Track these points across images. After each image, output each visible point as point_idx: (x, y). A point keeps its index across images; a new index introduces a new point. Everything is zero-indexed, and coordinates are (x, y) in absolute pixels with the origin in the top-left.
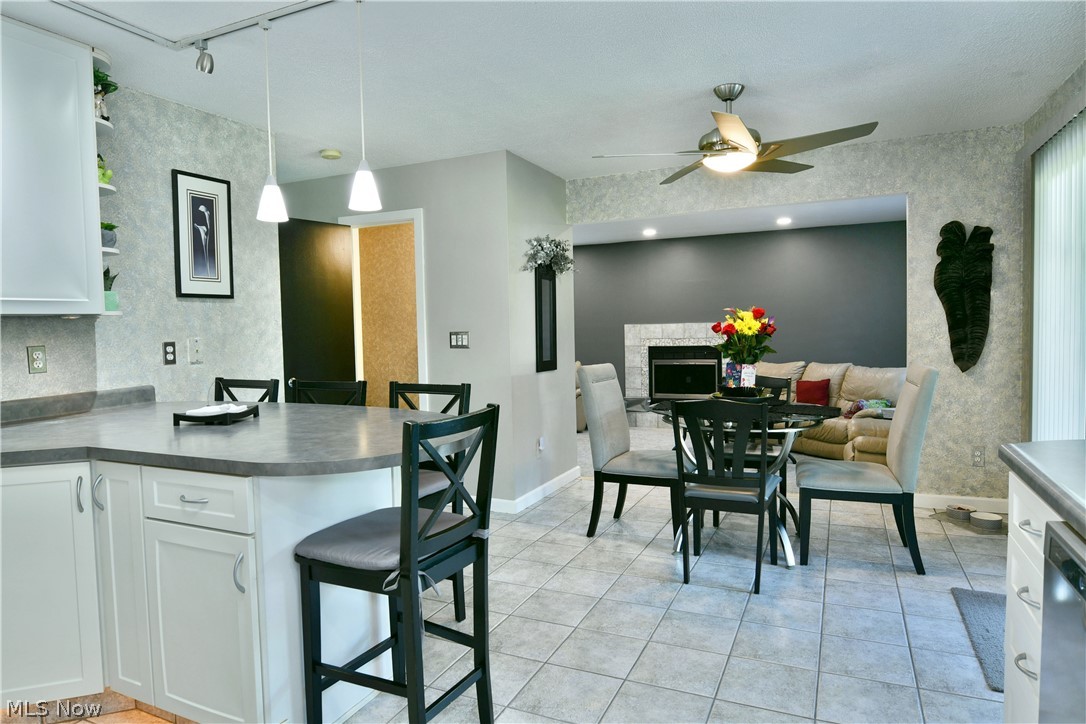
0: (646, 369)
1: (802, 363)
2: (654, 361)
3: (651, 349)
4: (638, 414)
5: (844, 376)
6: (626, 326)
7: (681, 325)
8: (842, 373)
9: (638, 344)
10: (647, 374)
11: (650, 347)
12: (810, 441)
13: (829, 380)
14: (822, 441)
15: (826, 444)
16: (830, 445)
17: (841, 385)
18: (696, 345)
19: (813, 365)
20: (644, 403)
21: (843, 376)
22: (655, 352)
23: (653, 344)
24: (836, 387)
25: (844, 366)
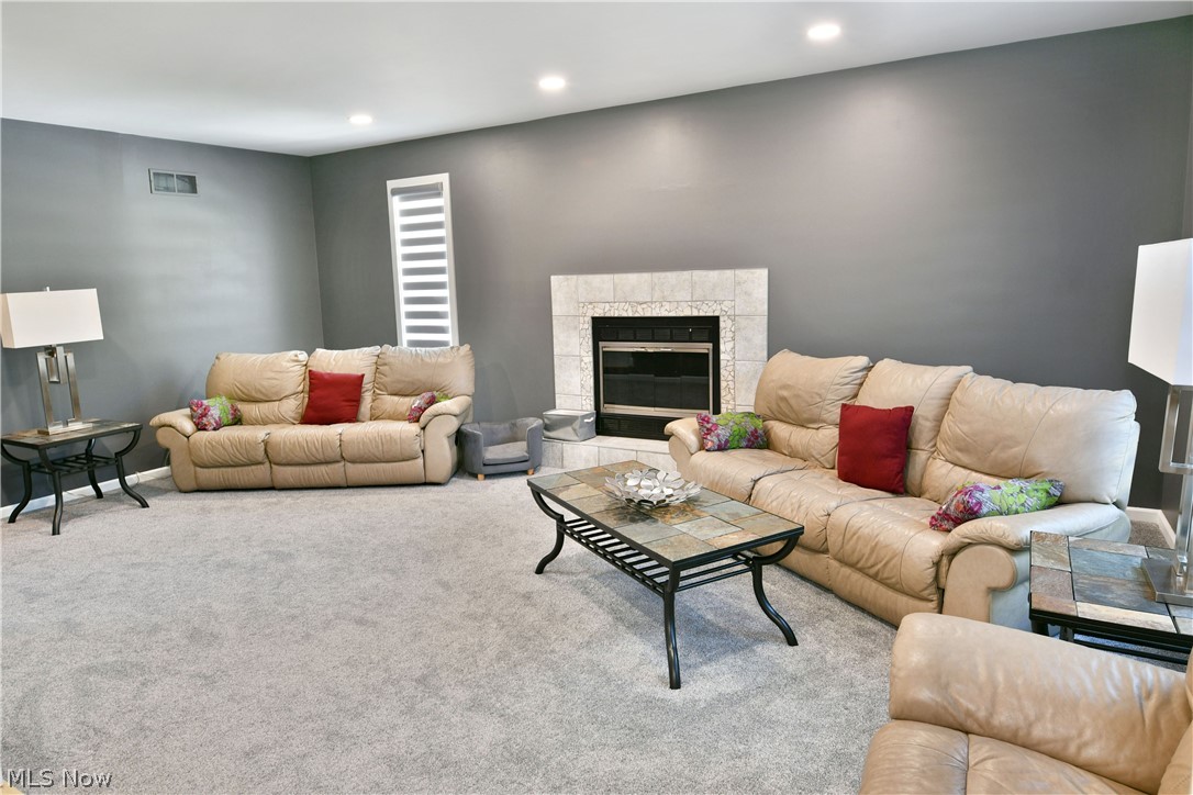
0: (589, 359)
1: (863, 361)
2: (601, 344)
3: (595, 320)
4: (567, 446)
5: (948, 398)
6: (552, 277)
7: (646, 276)
8: (944, 392)
9: (572, 312)
10: (591, 367)
11: (594, 319)
12: (846, 571)
13: (911, 409)
14: (874, 577)
15: (882, 589)
16: (890, 593)
17: (939, 420)
18: (672, 314)
19: (886, 365)
20: (577, 425)
21: (947, 401)
22: (604, 328)
23: (599, 313)
24: (929, 424)
25: (951, 373)
